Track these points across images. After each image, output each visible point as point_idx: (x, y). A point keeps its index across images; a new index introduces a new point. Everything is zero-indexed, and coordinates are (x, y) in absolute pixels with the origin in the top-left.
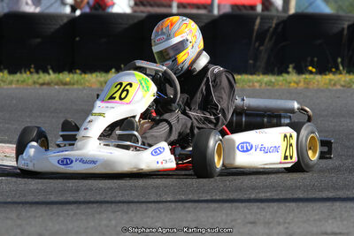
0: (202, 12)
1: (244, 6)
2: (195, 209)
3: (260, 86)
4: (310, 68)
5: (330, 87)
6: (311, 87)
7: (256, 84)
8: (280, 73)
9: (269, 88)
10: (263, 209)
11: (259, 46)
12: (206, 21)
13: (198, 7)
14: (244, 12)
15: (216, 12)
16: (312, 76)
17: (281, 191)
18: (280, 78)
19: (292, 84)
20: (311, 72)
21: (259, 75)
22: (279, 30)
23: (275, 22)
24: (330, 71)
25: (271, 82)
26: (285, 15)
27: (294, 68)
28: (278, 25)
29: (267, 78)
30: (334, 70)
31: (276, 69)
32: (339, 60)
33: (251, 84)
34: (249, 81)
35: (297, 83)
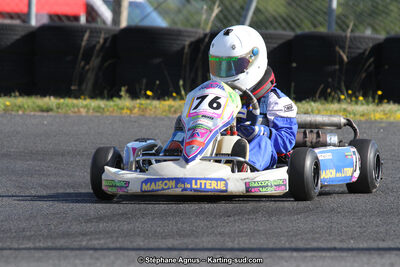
0: (17, 22)
1: (68, 17)
2: (16, 258)
3: (87, 112)
4: (149, 93)
5: (170, 115)
6: (147, 115)
7: (82, 110)
8: (110, 97)
9: (99, 114)
10: (98, 259)
11: (85, 65)
12: (23, 33)
13: (11, 16)
14: (67, 23)
15: (34, 22)
16: (148, 101)
17: (117, 237)
18: (111, 103)
19: (125, 111)
20: (148, 97)
21: (85, 99)
22: (107, 44)
23: (103, 36)
24: (170, 96)
25: (99, 107)
26: (117, 28)
27: (127, 91)
28: (106, 40)
29: (95, 103)
30: (174, 94)
31: (106, 92)
32: (181, 83)
33: (76, 110)
34: (74, 106)
35: (131, 110)
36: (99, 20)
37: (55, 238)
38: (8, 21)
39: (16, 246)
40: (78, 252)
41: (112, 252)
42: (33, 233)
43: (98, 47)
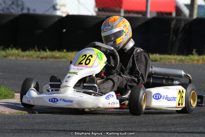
0: (140, 16)
1: (166, 13)
3: (175, 62)
7: (172, 61)
8: (187, 54)
9: (181, 63)
12: (143, 22)
13: (137, 12)
14: (166, 16)
15: (149, 16)
17: (190, 127)
18: (188, 58)
19: (195, 62)
21: (174, 55)
22: (187, 27)
23: (183, 23)
25: (182, 59)
26: (191, 19)
27: (196, 51)
28: (185, 25)
29: (179, 57)
31: (185, 52)
33: (170, 61)
34: (169, 59)
35: (198, 61)
36: (182, 15)
37: (158, 127)
38: (135, 15)
39: (138, 130)
40: (169, 134)
41: (187, 134)
42: (147, 124)
43: (181, 29)
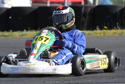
1: (78, 3)
4: (105, 27)
5: (114, 35)
6: (106, 35)
8: (93, 30)
9: (89, 36)
14: (78, 5)
15: (66, 5)
16: (106, 31)
17: (97, 79)
18: (93, 32)
20: (106, 29)
21: (84, 31)
22: (92, 12)
23: (89, 9)
24: (113, 28)
25: (89, 33)
26: (94, 6)
27: (99, 27)
28: (91, 10)
30: (115, 28)
31: (91, 28)
32: (117, 24)
35: (100, 34)
43: (88, 13)
